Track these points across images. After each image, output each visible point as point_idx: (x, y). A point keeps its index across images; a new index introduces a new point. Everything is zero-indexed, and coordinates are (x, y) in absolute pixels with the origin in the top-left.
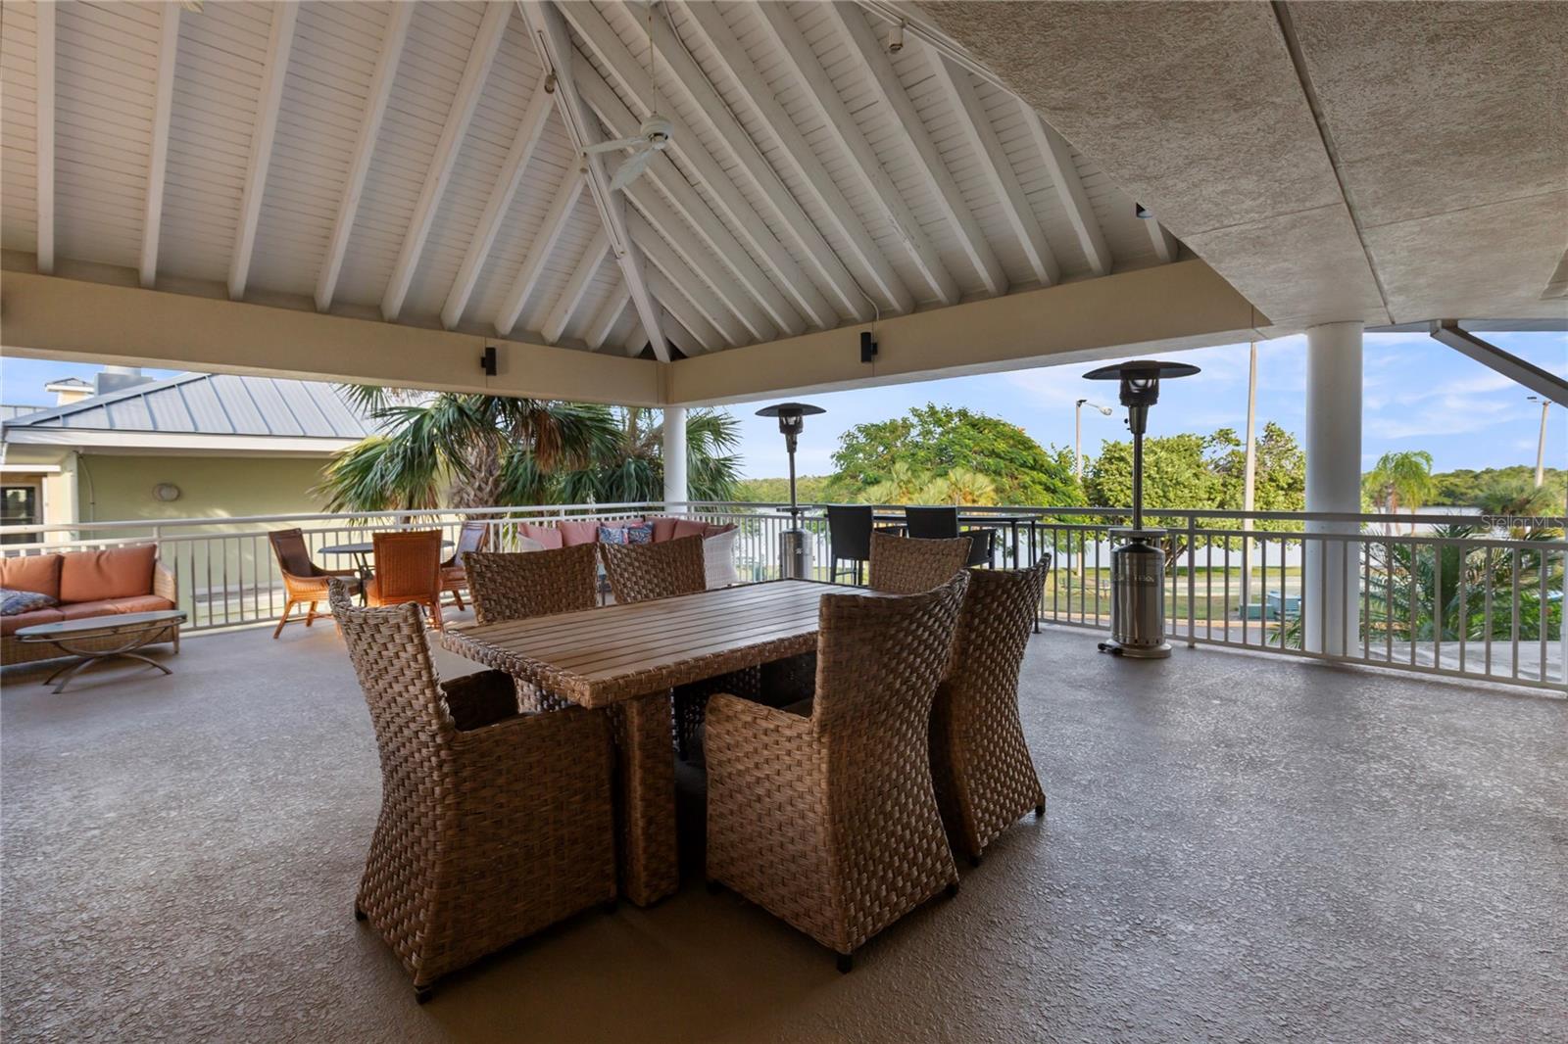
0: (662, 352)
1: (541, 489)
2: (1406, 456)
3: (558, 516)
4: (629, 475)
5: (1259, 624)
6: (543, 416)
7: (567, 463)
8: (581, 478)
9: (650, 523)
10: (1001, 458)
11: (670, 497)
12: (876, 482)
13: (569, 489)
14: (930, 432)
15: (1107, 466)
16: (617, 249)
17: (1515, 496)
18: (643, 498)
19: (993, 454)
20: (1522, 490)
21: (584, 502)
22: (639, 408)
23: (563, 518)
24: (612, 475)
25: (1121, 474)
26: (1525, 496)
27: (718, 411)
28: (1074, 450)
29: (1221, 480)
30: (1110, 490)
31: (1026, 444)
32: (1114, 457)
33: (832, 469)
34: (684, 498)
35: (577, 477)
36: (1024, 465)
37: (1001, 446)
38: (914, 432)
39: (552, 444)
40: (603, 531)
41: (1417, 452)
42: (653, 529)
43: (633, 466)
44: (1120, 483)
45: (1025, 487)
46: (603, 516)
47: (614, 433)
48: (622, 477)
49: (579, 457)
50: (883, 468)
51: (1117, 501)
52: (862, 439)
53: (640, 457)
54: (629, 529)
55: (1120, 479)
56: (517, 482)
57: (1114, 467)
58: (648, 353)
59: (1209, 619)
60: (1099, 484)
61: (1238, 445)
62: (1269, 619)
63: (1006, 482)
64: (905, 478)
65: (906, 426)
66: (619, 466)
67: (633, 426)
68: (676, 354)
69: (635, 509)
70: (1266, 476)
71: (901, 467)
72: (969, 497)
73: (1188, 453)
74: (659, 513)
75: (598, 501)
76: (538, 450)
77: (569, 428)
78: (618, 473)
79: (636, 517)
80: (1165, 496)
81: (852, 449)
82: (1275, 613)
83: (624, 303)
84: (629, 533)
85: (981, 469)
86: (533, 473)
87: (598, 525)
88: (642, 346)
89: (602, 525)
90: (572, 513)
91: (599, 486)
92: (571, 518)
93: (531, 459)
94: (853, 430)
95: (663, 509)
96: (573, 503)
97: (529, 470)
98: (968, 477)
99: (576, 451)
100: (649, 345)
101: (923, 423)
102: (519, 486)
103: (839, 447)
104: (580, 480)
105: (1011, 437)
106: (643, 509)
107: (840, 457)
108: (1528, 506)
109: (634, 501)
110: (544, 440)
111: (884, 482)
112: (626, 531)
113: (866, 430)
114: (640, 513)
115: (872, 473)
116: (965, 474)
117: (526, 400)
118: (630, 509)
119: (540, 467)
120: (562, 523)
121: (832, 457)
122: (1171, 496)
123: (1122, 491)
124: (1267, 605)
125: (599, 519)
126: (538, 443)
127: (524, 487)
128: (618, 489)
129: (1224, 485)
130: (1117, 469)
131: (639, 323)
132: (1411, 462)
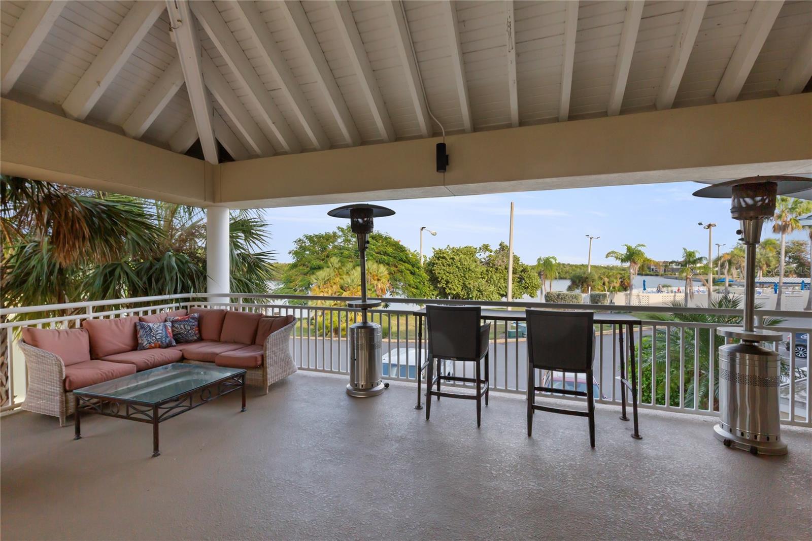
0: (210, 152)
1: (63, 282)
2: (548, 259)
3: (85, 313)
4: (171, 269)
5: (514, 340)
6: (63, 201)
7: (97, 256)
8: (114, 270)
9: (196, 315)
10: (390, 256)
11: (213, 289)
12: (320, 268)
13: (99, 282)
14: (349, 241)
15: (437, 261)
16: (174, 15)
17: (583, 275)
18: (185, 289)
19: (385, 254)
20: (585, 273)
21: (117, 297)
22: (179, 204)
23: (90, 315)
24: (150, 268)
25: (444, 266)
26: (585, 276)
27: (252, 214)
28: (420, 253)
29: (486, 269)
30: (439, 273)
31: (401, 249)
32: (440, 257)
33: (291, 260)
34: (227, 289)
35: (108, 270)
36: (401, 260)
37: (390, 250)
38: (339, 240)
39: (76, 235)
40: (142, 327)
41: (551, 256)
42: (200, 321)
43: (174, 259)
44: (444, 270)
45: (402, 272)
46: (141, 310)
47: (149, 227)
48: (162, 269)
49: (111, 247)
50: (323, 260)
51: (442, 279)
52: (308, 243)
53: (178, 251)
54: (173, 322)
55: (444, 268)
56: (28, 274)
57: (440, 261)
58: (196, 151)
59: (495, 339)
60: (433, 270)
61: (491, 252)
62: (520, 337)
63: (393, 269)
64: (337, 266)
65: (335, 236)
66: (158, 260)
67: (169, 223)
68: (224, 156)
69: (177, 300)
70: (504, 267)
71: (334, 260)
72: (376, 278)
73: (472, 255)
74: (203, 304)
75: (134, 293)
76: (55, 240)
77: (101, 219)
78: (158, 266)
79: (177, 308)
80: (464, 277)
81: (303, 249)
82: (523, 334)
83: (174, 90)
84: (173, 326)
85: (380, 262)
86: (52, 266)
87: (137, 321)
88: (190, 143)
89: (140, 320)
90: (102, 309)
91: (136, 279)
92: (101, 315)
93: (49, 250)
94: (302, 238)
95: (205, 299)
96: (103, 298)
97: (45, 261)
98: (375, 266)
99: (107, 241)
100: (198, 143)
101: (345, 235)
102: (32, 279)
103: (294, 247)
104: (112, 273)
105: (393, 245)
106: (187, 300)
107: (296, 253)
108: (587, 280)
109: (175, 292)
110: (65, 229)
111: (325, 269)
112: (169, 324)
113: (310, 238)
114: (182, 304)
115: (315, 263)
116: (373, 264)
117: (38, 183)
118: (171, 301)
119: (60, 259)
120: (89, 323)
121: (290, 253)
122: (467, 276)
123: (445, 274)
124: (519, 330)
125: (137, 313)
126: (57, 234)
127: (38, 280)
128: (157, 282)
129: (487, 271)
130: (442, 263)
131: (189, 115)
132: (549, 261)
